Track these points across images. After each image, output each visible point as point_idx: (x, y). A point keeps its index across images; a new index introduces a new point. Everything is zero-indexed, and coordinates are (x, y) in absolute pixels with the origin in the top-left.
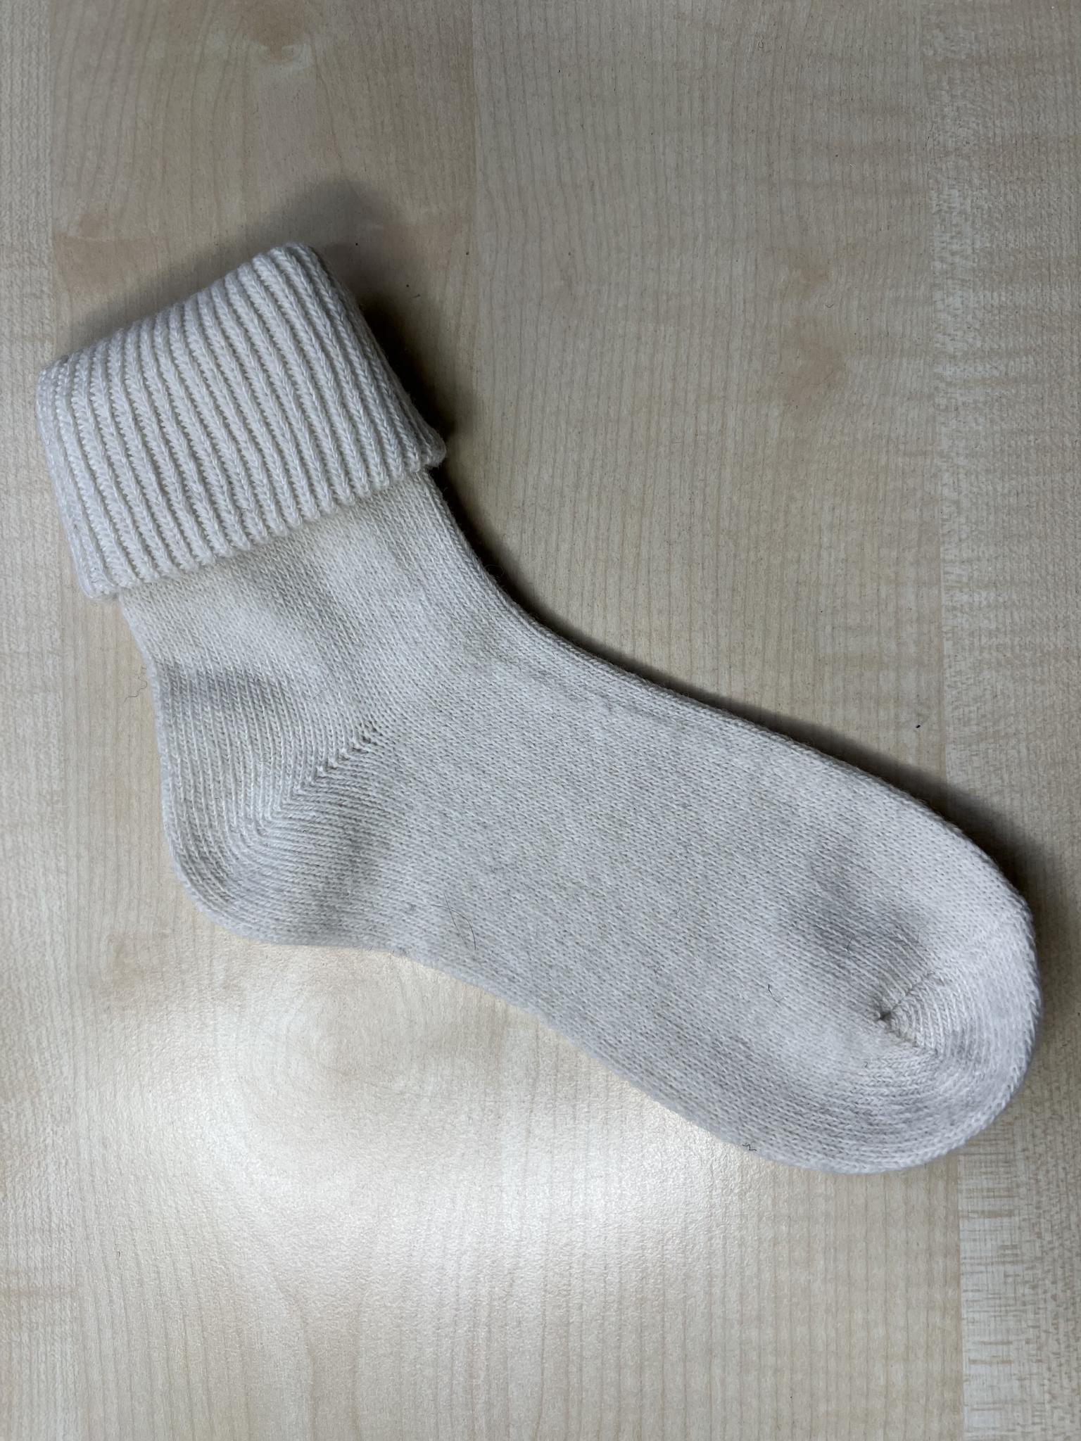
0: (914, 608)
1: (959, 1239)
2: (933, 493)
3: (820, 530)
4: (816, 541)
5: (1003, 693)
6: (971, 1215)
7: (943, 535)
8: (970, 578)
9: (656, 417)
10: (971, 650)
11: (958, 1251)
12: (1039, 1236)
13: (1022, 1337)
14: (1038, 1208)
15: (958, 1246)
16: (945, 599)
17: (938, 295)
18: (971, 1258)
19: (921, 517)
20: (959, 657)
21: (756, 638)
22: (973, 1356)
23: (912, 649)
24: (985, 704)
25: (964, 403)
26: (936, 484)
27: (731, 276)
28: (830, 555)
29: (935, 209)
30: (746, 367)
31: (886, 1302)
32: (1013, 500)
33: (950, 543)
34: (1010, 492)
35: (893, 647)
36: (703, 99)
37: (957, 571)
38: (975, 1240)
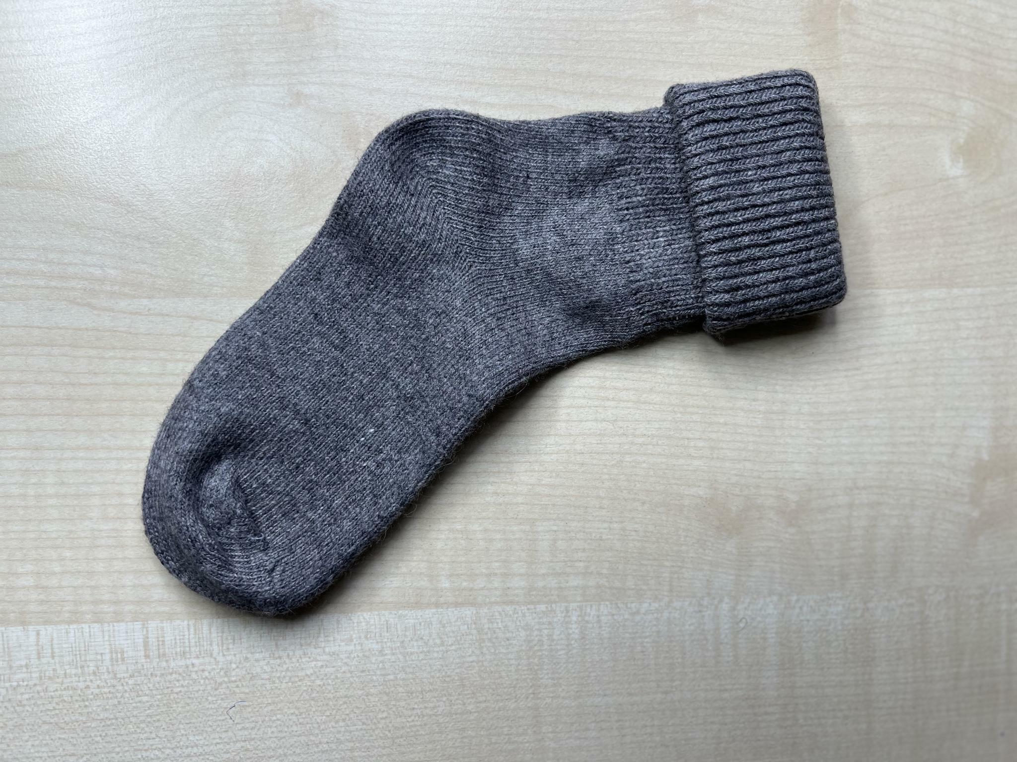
0: (568, 585)
1: (127, 622)
2: (645, 596)
3: (622, 522)
4: (614, 519)
5: (510, 644)
6: (145, 630)
7: (617, 604)
8: (587, 622)
9: (701, 412)
10: (539, 623)
11: (118, 621)
12: (131, 676)
13: (58, 667)
14: (152, 674)
15: (123, 621)
16: (573, 605)
17: (775, 598)
18: (114, 631)
19: (629, 589)
20: (534, 615)
21: (550, 480)
22: (43, 633)
23: (541, 584)
24: (503, 633)
25: (703, 616)
26: (650, 599)
27: (793, 462)
28: (605, 529)
29: (830, 595)
30: (733, 472)
31: (80, 572)
32: (639, 648)
33: (611, 608)
34: (644, 647)
35: (543, 571)
36: (909, 444)
37: (593, 613)
38: (127, 632)
